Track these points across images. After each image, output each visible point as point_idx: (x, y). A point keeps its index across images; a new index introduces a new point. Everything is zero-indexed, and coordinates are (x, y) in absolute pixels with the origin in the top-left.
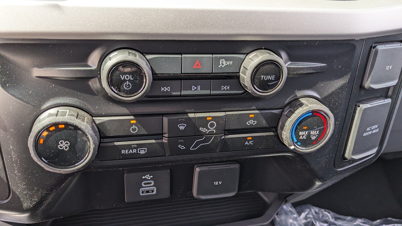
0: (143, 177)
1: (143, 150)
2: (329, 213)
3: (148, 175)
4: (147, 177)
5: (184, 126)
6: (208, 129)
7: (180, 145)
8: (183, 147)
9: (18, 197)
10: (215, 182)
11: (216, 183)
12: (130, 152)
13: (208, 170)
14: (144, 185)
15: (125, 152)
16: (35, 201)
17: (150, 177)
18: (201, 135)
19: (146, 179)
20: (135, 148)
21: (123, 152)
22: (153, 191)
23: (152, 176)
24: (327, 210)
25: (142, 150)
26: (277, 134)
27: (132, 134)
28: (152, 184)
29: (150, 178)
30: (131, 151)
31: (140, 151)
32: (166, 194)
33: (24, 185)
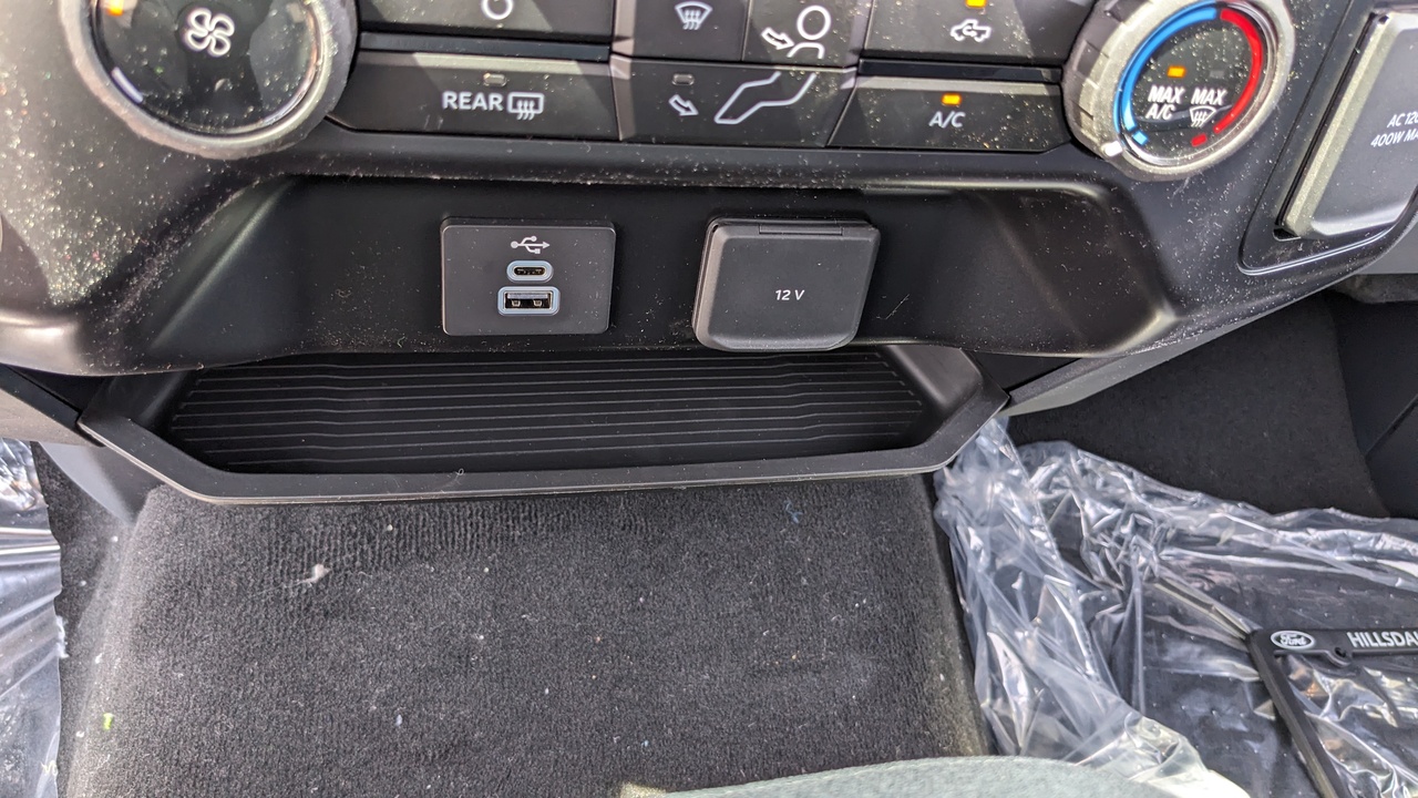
0: (514, 245)
1: (529, 99)
2: (1130, 476)
3: (534, 239)
4: (527, 246)
5: (703, 10)
6: (797, 39)
7: (676, 98)
8: (688, 109)
9: (27, 251)
10: (779, 292)
11: (784, 295)
12: (476, 105)
13: (761, 240)
14: (513, 276)
15: (457, 102)
16: (95, 273)
17: (540, 248)
18: (763, 60)
19: (522, 254)
20: (495, 88)
21: (449, 99)
22: (546, 303)
23: (545, 245)
24: (1124, 467)
25: (523, 99)
26: (1059, 94)
27: (487, 25)
28: (546, 276)
29: (537, 251)
30: (480, 102)
31: (515, 106)
32: (593, 319)
33: (51, 202)
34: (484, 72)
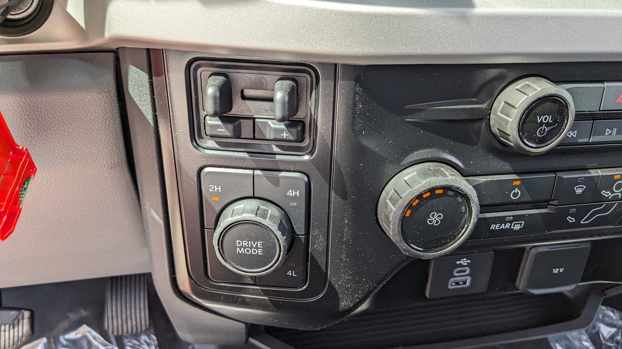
0: (458, 262)
1: (519, 224)
2: (613, 312)
3: (465, 259)
4: (462, 262)
5: (583, 187)
6: (613, 192)
7: (569, 217)
8: (572, 220)
9: (336, 292)
10: (554, 270)
11: (555, 271)
12: (501, 227)
13: (550, 251)
14: (456, 274)
15: (495, 228)
16: (359, 298)
17: (467, 263)
19: (461, 265)
20: (509, 222)
21: (493, 227)
22: (465, 283)
23: (469, 261)
24: (609, 308)
25: (517, 224)
27: (512, 201)
28: (467, 272)
29: (466, 264)
30: (503, 226)
31: (514, 226)
34: (506, 217)
